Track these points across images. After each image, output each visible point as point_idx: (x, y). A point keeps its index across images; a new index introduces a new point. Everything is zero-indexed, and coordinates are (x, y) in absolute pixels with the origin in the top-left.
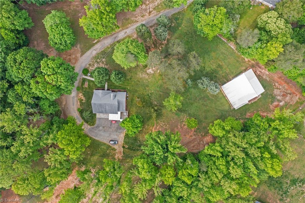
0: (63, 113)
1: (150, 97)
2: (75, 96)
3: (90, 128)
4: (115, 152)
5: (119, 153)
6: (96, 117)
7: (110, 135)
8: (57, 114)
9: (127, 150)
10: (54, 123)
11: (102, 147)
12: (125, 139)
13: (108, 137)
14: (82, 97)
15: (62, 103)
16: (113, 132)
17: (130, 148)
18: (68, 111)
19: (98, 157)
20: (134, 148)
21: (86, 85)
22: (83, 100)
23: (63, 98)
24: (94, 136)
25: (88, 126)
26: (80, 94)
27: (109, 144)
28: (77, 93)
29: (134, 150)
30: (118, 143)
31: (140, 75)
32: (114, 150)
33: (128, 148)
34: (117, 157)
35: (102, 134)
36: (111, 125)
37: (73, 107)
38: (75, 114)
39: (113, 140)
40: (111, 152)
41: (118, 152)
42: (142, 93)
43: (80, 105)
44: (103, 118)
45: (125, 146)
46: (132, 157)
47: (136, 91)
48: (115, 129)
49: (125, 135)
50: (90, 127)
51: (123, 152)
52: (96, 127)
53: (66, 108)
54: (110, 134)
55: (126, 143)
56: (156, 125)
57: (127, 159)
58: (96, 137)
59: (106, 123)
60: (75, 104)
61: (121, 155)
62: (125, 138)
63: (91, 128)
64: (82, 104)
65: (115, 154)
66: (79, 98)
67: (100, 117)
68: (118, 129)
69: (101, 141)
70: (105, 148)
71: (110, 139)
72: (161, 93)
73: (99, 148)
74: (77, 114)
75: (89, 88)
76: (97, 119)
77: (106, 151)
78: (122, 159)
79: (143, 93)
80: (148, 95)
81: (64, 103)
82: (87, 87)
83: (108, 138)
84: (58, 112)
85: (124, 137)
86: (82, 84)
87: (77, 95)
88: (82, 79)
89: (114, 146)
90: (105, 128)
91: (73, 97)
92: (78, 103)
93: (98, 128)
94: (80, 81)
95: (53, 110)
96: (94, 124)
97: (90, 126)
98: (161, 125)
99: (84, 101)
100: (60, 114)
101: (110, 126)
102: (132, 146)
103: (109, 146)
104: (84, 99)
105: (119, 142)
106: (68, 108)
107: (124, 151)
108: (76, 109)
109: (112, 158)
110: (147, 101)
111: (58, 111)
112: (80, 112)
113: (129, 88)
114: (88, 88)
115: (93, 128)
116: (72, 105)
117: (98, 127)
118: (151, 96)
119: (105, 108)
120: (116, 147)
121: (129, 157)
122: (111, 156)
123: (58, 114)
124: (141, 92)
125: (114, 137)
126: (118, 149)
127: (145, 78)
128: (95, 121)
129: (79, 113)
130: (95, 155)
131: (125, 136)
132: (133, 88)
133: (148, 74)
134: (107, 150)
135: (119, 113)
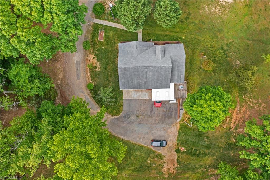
0: (59, 94)
1: (227, 52)
2: (81, 61)
3: (112, 120)
4: (162, 161)
5: (169, 163)
6: (122, 99)
7: (150, 131)
8: (49, 96)
9: (184, 156)
10: (43, 114)
11: (138, 153)
12: (179, 136)
13: (147, 134)
14: (95, 61)
15: (56, 76)
16: (156, 124)
17: (190, 151)
18: (69, 90)
19: (130, 172)
20: (198, 152)
21: (101, 37)
22: (95, 67)
23: (59, 65)
24: (121, 134)
25: (109, 117)
26: (91, 57)
27: (151, 147)
28: (85, 55)
29: (198, 155)
30: (166, 144)
31: (206, 9)
32: (160, 157)
33: (187, 153)
34: (167, 170)
35: (136, 129)
36: (151, 112)
37: (77, 81)
38: (83, 94)
39: (157, 138)
40: (154, 161)
41: (169, 161)
42: (209, 46)
43: (91, 77)
44: (136, 100)
45: (180, 148)
46: (196, 168)
47: (199, 42)
48: (160, 118)
49: (179, 127)
50: (112, 118)
51: (178, 160)
52: (124, 117)
53: (64, 86)
54: (151, 129)
55: (182, 143)
56: (241, 105)
57: (185, 173)
58: (124, 136)
59: (142, 108)
60: (82, 75)
61: (174, 165)
62: (179, 133)
63: (115, 118)
64: (94, 74)
65: (162, 165)
66: (89, 63)
67: (130, 98)
68: (165, 117)
69: (134, 141)
70: (143, 155)
71: (152, 138)
72: (249, 42)
73: (132, 154)
74: (86, 94)
75: (107, 42)
76: (124, 101)
77: (146, 161)
78: (177, 174)
79: (211, 45)
80: (222, 48)
81: (60, 77)
82: (103, 40)
83: (147, 136)
84: (51, 93)
85: (177, 133)
86: (93, 37)
87: (85, 59)
88: (93, 27)
89: (159, 150)
90: (141, 117)
91: (77, 63)
92: (87, 74)
93: (128, 118)
94: (88, 31)
95: (38, 87)
96: (119, 111)
97: (113, 115)
98: (249, 105)
99: (97, 70)
100: (55, 97)
101: (149, 113)
102: (194, 149)
103: (151, 151)
104: (98, 64)
105: (168, 143)
106: (68, 84)
107: (180, 159)
108: (83, 85)
109: (156, 173)
110: (219, 60)
111: (51, 90)
112: (91, 90)
113: (184, 38)
114: (105, 43)
115: (117, 118)
116: (76, 78)
117: (127, 116)
118: (227, 50)
119: (145, 76)
120: (163, 151)
121: (189, 169)
122: (155, 170)
123: (51, 95)
124: (208, 44)
125: (159, 133)
126: (167, 156)
127: (215, 14)
128: (121, 105)
129: (89, 93)
130: (124, 169)
131: (179, 129)
132: (193, 36)
133: (221, 6)
134: (147, 158)
135: (172, 85)
